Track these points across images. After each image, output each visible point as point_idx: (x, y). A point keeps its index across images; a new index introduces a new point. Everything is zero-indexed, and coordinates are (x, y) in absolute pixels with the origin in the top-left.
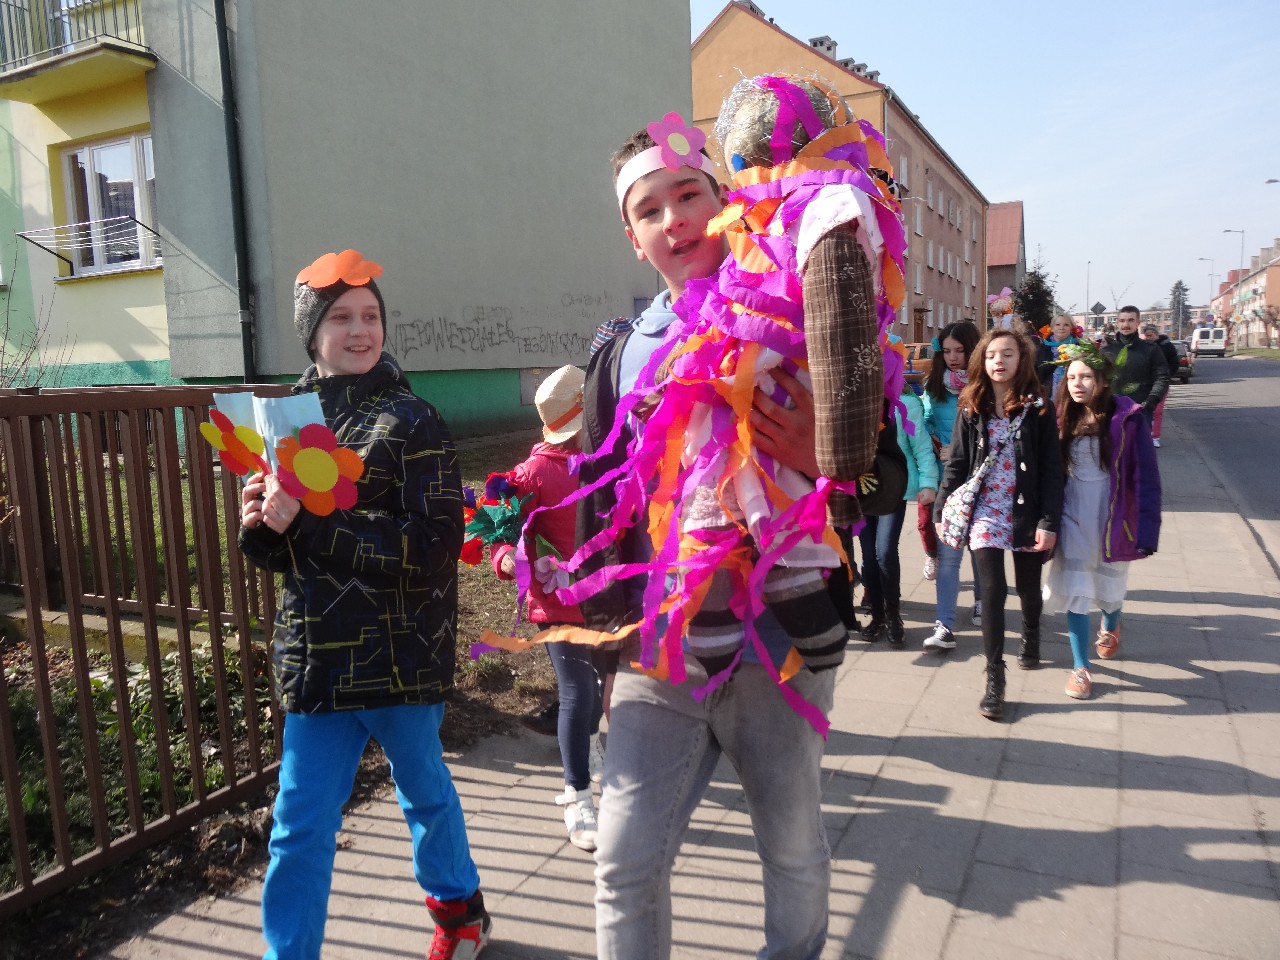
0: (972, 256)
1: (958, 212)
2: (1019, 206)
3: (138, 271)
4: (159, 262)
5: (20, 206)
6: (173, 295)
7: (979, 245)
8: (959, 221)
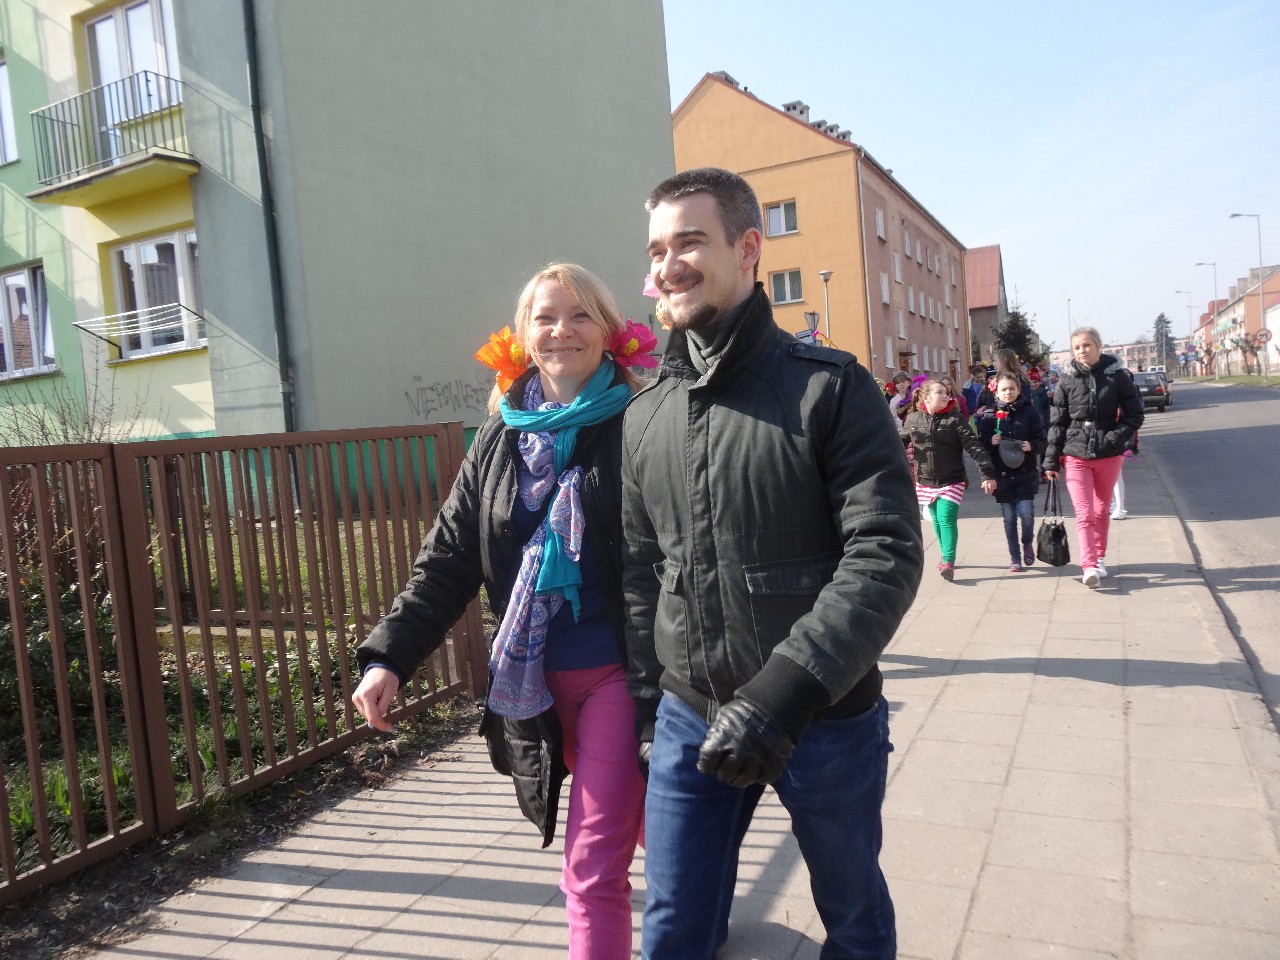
0: (953, 300)
1: (936, 258)
2: (997, 249)
3: (184, 351)
4: (204, 342)
5: (73, 299)
6: (217, 371)
7: (959, 289)
8: (937, 267)
